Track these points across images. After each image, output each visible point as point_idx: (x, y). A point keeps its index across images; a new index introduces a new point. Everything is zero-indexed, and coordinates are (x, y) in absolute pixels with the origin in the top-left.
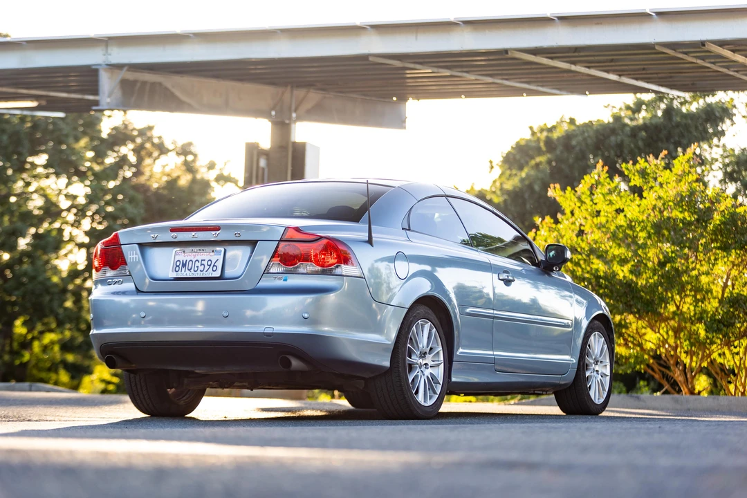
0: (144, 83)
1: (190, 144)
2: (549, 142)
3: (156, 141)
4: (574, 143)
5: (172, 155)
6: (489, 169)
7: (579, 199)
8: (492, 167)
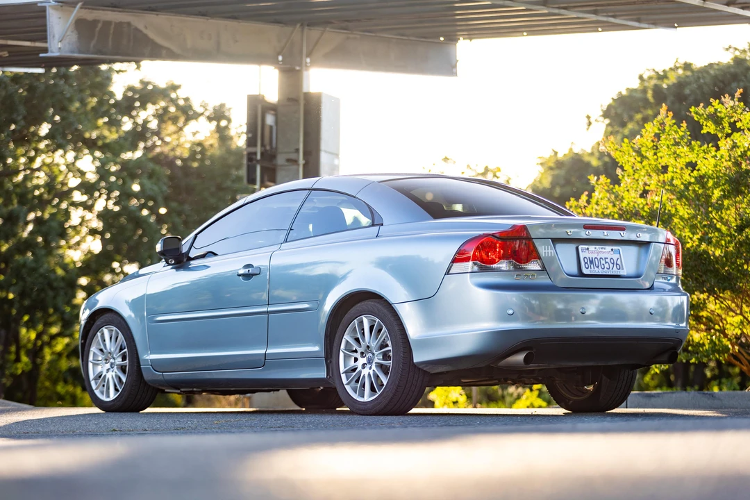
0: (107, 24)
1: (222, 106)
2: (657, 91)
3: (181, 103)
4: (687, 91)
5: (202, 119)
6: (587, 127)
7: (639, 152)
8: (590, 124)
